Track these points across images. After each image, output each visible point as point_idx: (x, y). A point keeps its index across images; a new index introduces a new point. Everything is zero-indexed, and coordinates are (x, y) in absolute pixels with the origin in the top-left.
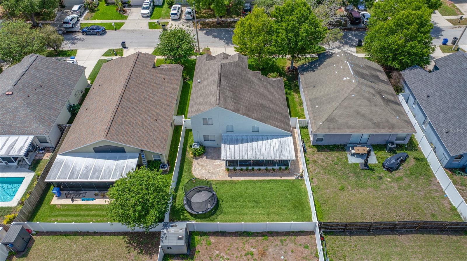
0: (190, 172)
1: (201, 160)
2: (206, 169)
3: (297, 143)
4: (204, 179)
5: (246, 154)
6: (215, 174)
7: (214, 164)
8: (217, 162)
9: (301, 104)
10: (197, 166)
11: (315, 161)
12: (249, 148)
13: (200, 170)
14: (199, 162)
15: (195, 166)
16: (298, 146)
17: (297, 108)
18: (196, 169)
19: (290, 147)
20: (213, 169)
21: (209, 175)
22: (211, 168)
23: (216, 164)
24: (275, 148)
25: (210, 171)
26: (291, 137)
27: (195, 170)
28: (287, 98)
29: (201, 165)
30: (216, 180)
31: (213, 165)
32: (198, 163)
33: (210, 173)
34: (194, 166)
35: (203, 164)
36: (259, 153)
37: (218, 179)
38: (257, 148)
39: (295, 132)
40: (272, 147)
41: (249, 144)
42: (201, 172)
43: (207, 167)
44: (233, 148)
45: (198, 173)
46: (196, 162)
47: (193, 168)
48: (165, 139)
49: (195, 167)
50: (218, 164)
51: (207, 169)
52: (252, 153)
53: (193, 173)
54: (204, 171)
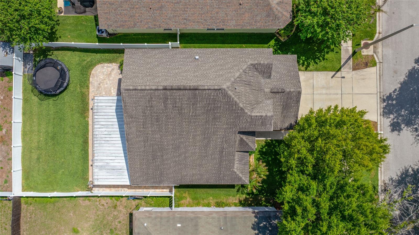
0: (99, 62)
1: (118, 72)
2: (105, 79)
3: (145, 190)
4: (91, 79)
5: (102, 127)
6: (97, 90)
7: (113, 89)
8: (114, 92)
9: (219, 205)
10: (110, 69)
11: (115, 207)
12: (111, 130)
13: (103, 72)
14: (115, 70)
15: (110, 67)
16: (140, 190)
17: (211, 198)
18: (105, 68)
19: (113, 180)
20: (105, 88)
21: (96, 84)
22: (106, 86)
23: (112, 91)
24: (111, 161)
25: (101, 84)
26: (128, 183)
27: (103, 67)
28: (233, 186)
29: (110, 74)
30: (89, 91)
31: (111, 87)
32: (113, 69)
33: (100, 84)
34: (110, 65)
35: (113, 75)
36: (103, 142)
37: (90, 94)
38: (111, 139)
39: (165, 190)
40: (113, 158)
41: (118, 130)
42: (100, 74)
43: (107, 80)
44: (111, 111)
45: (99, 70)
46: (115, 67)
47: (106, 65)
48: (123, 26)
49: (108, 67)
50: (111, 93)
51: (105, 81)
52: (103, 133)
53: (100, 65)
54: (101, 77)
